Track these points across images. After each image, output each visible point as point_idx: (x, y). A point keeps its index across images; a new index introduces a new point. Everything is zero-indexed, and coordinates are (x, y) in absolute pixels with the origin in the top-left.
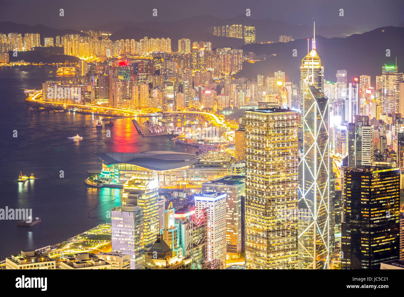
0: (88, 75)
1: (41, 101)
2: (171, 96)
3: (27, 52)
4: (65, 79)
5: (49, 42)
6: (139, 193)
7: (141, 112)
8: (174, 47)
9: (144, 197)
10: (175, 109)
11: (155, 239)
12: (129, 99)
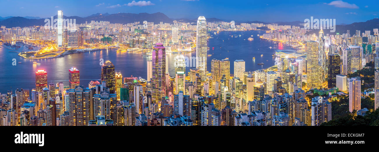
0: (273, 33)
1: (263, 38)
2: (291, 38)
3: (261, 27)
4: (267, 33)
5: (265, 25)
6: (284, 59)
7: (284, 41)
8: (292, 28)
9: (285, 59)
10: (292, 41)
11: (287, 69)
12: (282, 38)
